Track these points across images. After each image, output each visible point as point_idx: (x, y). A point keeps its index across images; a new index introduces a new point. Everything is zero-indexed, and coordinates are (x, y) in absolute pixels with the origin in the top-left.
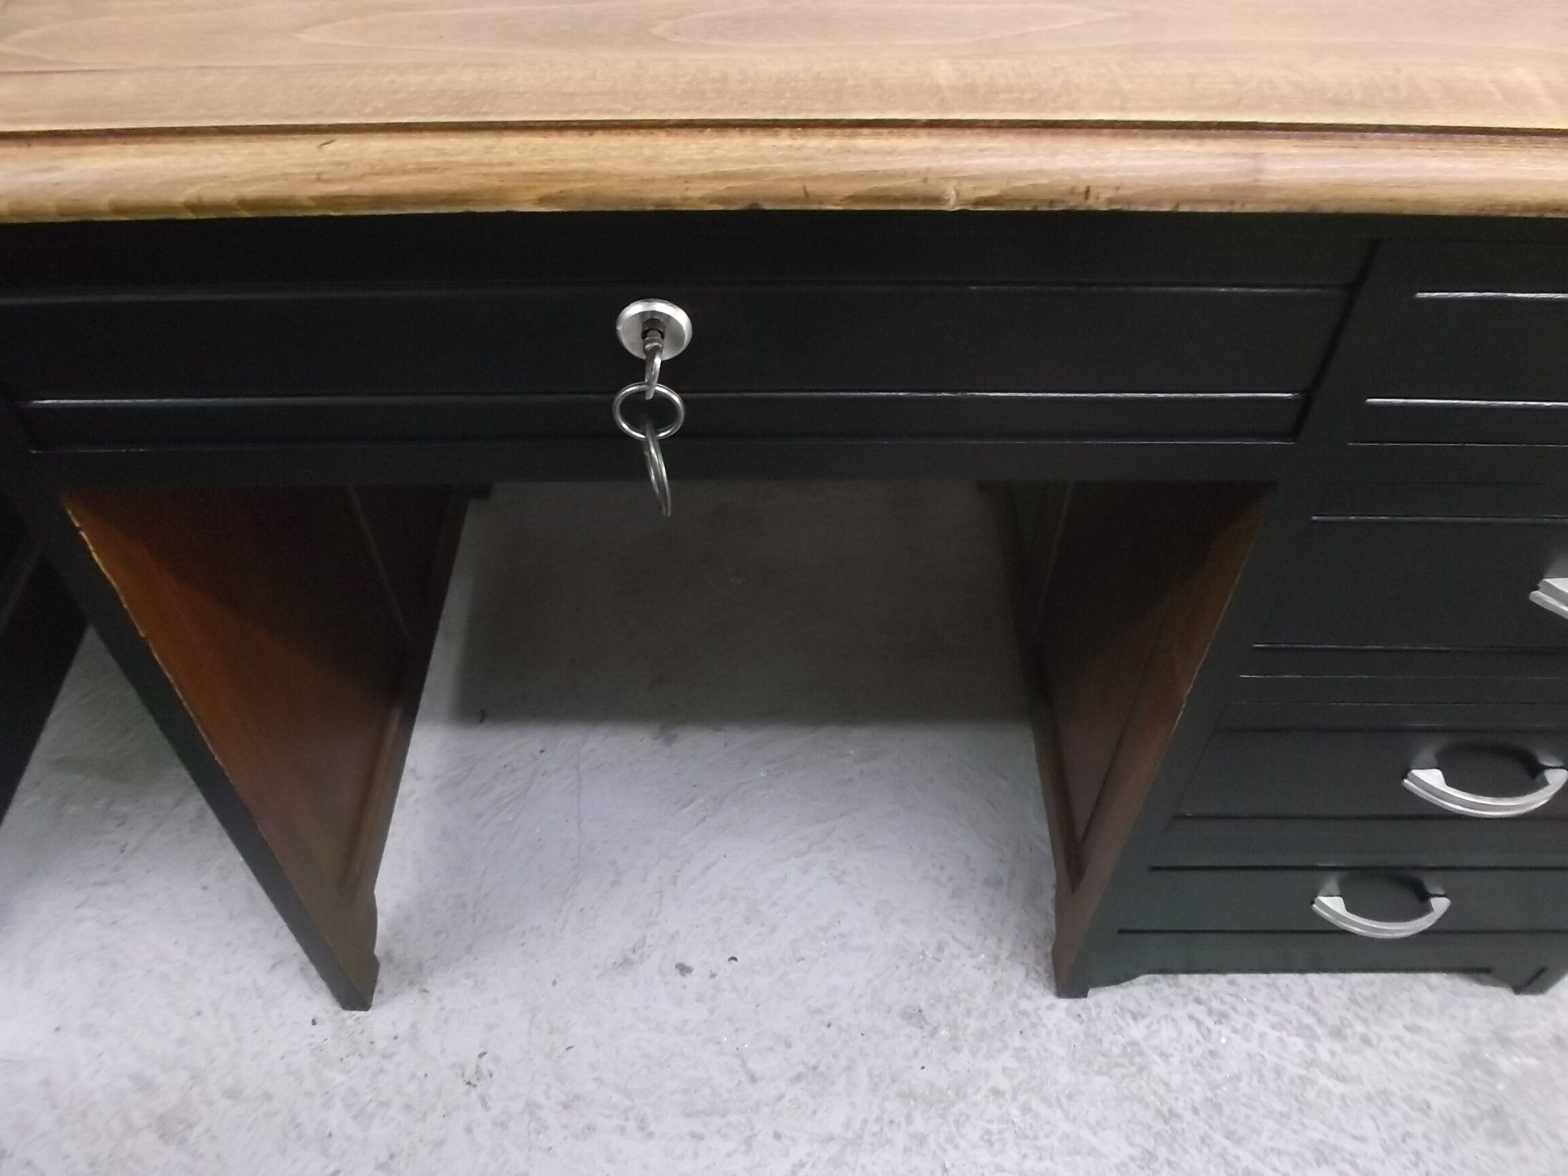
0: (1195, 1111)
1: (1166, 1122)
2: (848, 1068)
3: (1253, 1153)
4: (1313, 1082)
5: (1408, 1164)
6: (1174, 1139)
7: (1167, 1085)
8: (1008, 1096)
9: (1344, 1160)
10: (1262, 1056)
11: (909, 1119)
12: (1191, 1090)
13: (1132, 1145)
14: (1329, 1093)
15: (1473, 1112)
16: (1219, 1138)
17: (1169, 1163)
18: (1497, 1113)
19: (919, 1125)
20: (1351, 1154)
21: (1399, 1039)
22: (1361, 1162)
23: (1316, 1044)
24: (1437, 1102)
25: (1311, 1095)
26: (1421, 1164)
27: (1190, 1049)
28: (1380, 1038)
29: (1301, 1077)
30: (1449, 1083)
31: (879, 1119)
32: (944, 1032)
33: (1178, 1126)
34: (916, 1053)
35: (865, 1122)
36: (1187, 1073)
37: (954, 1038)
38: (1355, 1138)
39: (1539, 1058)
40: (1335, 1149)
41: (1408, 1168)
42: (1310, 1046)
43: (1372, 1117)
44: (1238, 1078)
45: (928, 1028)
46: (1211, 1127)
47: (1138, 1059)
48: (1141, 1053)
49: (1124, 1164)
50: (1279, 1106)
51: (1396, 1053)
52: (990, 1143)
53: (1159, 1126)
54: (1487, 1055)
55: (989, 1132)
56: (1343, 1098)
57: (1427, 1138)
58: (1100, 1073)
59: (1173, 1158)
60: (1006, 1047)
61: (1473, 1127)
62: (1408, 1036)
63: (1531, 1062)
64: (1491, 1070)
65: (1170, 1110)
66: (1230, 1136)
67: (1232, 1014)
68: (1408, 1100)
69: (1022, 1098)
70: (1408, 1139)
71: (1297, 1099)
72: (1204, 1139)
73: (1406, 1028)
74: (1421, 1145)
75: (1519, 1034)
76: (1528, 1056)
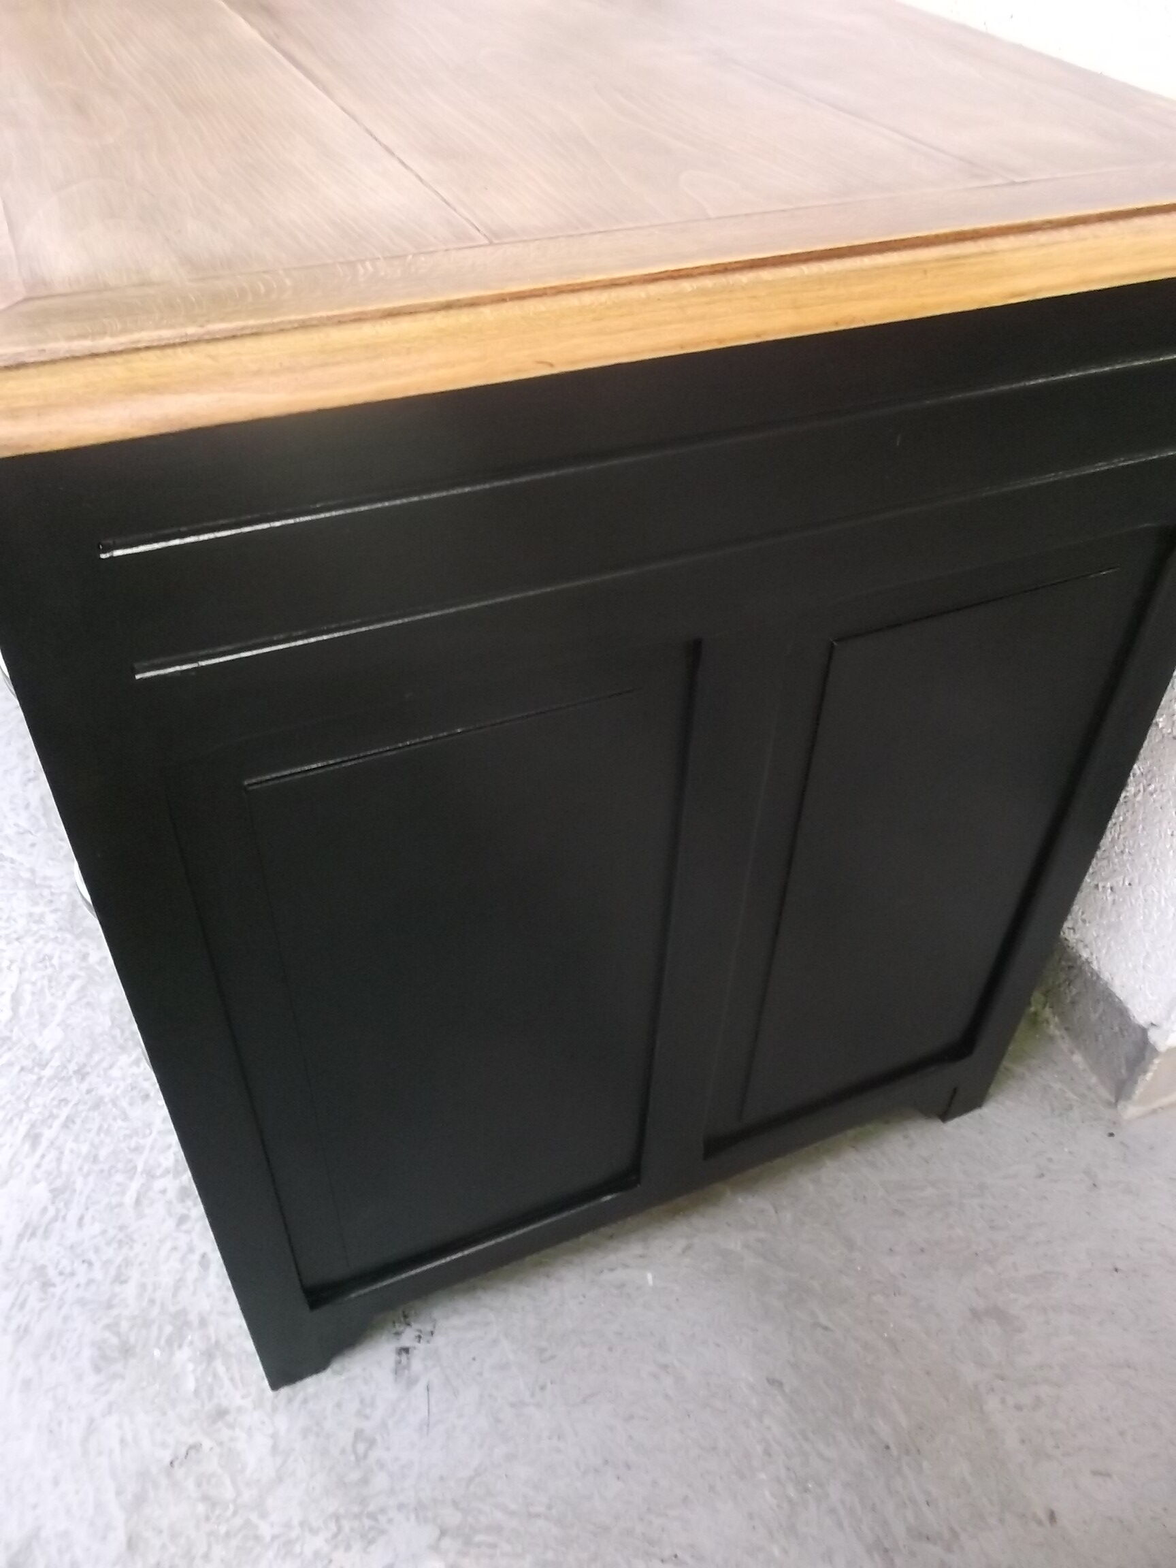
0: (88, 1092)
1: (75, 1072)
3: (57, 1137)
4: (131, 1178)
5: (60, 1267)
6: (62, 1079)
7: (111, 1067)
8: (84, 964)
9: (58, 1210)
10: (151, 1134)
11: (55, 911)
12: (109, 1085)
13: (53, 1051)
14: (123, 1193)
15: (125, 1325)
16: (65, 1112)
17: (40, 1079)
18: (126, 1351)
20: (64, 1218)
21: (191, 1250)
22: (58, 1225)
23: (171, 1176)
24: (129, 1291)
25: (119, 1178)
26: (62, 1278)
28: (188, 1232)
29: (135, 1168)
30: (152, 1301)
31: (52, 894)
33: (74, 1081)
36: (124, 1079)
38: (81, 1219)
39: (196, 1392)
40: (67, 1204)
41: (57, 1267)
42: (167, 1171)
43: (104, 1232)
44: (126, 1118)
46: (76, 1104)
49: (36, 1047)
50: (103, 1153)
51: (175, 1249)
53: (72, 1067)
54: (190, 1337)
55: (51, 958)
56: (120, 1205)
57: (90, 1282)
58: (113, 1020)
59: (44, 1080)
61: (107, 1327)
62: (196, 1257)
63: (190, 1384)
64: (174, 1341)
65: (88, 1073)
66: (69, 1121)
68: (127, 1262)
69: (82, 974)
70: (86, 1265)
71: (112, 1167)
72: (65, 1101)
73: (204, 1256)
74: (81, 1278)
75: (221, 1369)
76: (197, 1380)
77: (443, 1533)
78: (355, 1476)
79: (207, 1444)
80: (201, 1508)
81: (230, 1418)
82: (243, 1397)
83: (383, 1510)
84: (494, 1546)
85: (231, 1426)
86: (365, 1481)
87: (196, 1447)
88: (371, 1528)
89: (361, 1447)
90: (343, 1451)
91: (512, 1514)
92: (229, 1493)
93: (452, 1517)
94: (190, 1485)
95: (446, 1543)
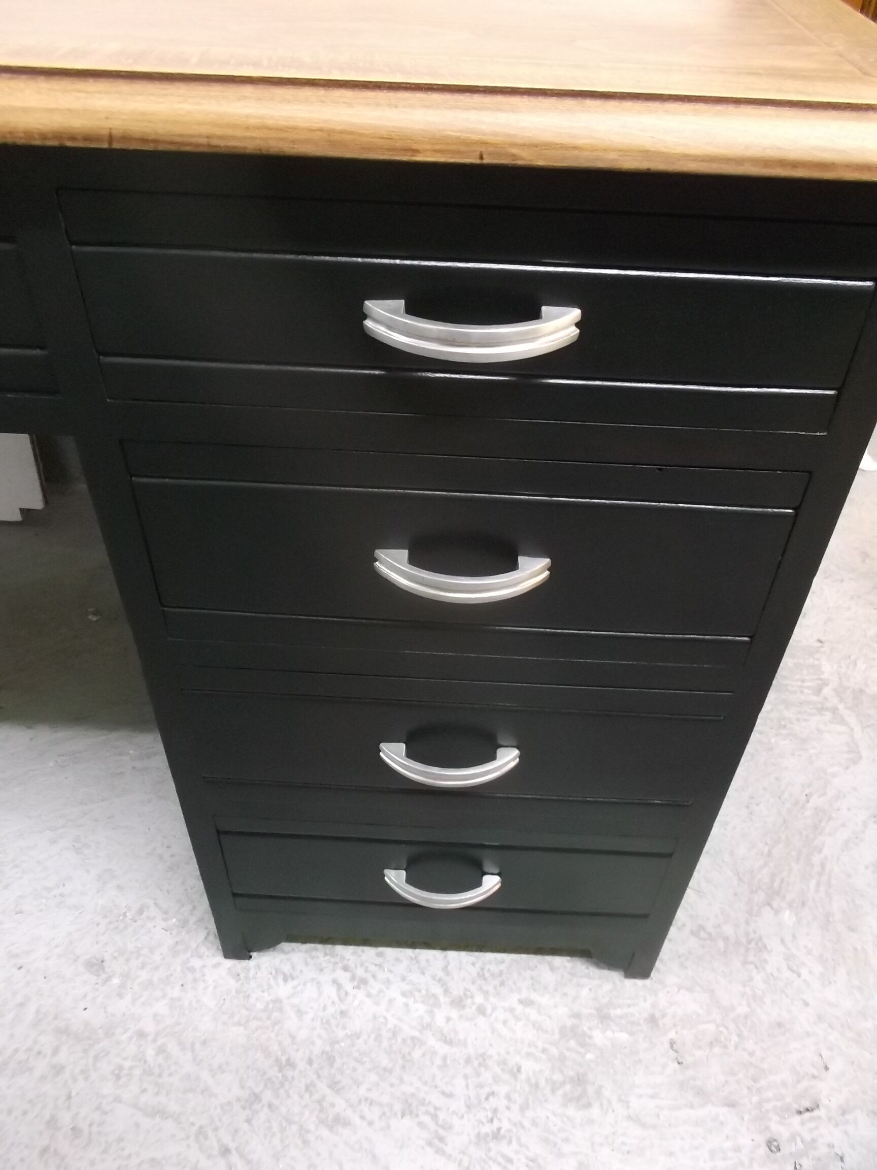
0: (310, 1062)
1: (281, 1069)
2: (21, 1005)
3: (347, 1101)
4: (422, 1043)
5: (484, 1120)
6: (282, 1084)
7: (293, 1038)
8: (150, 1038)
9: (427, 1113)
10: (385, 1018)
11: (56, 1051)
12: (313, 1043)
13: (243, 1087)
14: (435, 1053)
15: (557, 1077)
16: (322, 1087)
17: (270, 1106)
18: (579, 1080)
19: (63, 1057)
20: (436, 1109)
21: (512, 1010)
22: (442, 1116)
23: (436, 1010)
24: (529, 1066)
25: (417, 1054)
26: (495, 1121)
27: (325, 1008)
28: (494, 1009)
29: (413, 1038)
30: (544, 1051)
31: (29, 1050)
32: (116, 981)
33: (290, 1074)
34: (85, 996)
35: (16, 1051)
36: (314, 1029)
37: (122, 986)
38: (443, 1093)
39: (631, 1034)
40: (423, 1103)
41: (483, 1123)
42: (431, 1013)
43: (466, 1077)
44: (358, 1036)
45: (104, 976)
46: (319, 1076)
47: (276, 1014)
48: (281, 1010)
49: (229, 1103)
50: (385, 1062)
51: (505, 1022)
52: (118, 1077)
53: (273, 1072)
54: (585, 1029)
55: (121, 1068)
56: (445, 1058)
57: (508, 1097)
58: (239, 1024)
59: (276, 1102)
60: (164, 996)
61: (553, 1091)
62: (519, 1008)
63: (623, 1037)
64: (584, 1041)
65: (288, 1060)
66: (334, 1086)
67: (371, 981)
68: (503, 1063)
69: (160, 1041)
70: (491, 1098)
71: (404, 1057)
72: (308, 1088)
73: (521, 1002)
74: (502, 1103)
75: (619, 1012)
76: (621, 1031)
77: (769, 905)
78: (721, 944)
79: (672, 1035)
80: (717, 1050)
81: (658, 1015)
82: (645, 1000)
83: (747, 934)
84: (782, 880)
85: (664, 1015)
86: (726, 939)
87: (672, 1044)
88: (757, 943)
89: (703, 934)
90: (703, 947)
91: (766, 864)
92: (711, 1027)
93: (761, 896)
94: (699, 1053)
95: (775, 904)
